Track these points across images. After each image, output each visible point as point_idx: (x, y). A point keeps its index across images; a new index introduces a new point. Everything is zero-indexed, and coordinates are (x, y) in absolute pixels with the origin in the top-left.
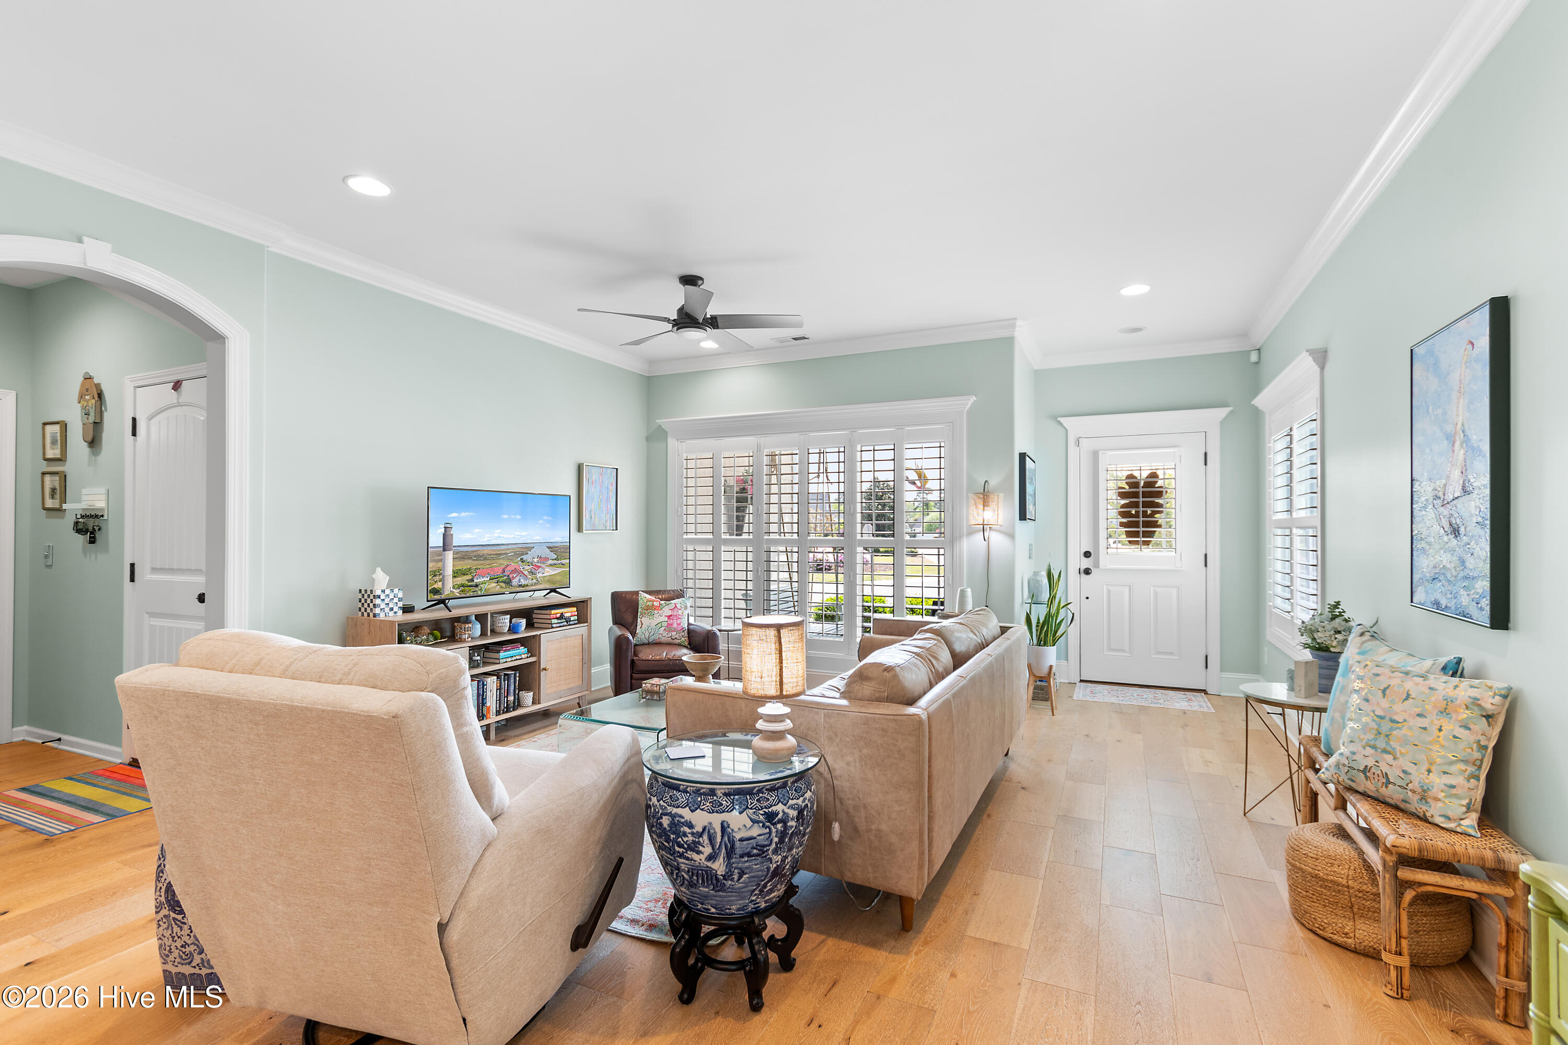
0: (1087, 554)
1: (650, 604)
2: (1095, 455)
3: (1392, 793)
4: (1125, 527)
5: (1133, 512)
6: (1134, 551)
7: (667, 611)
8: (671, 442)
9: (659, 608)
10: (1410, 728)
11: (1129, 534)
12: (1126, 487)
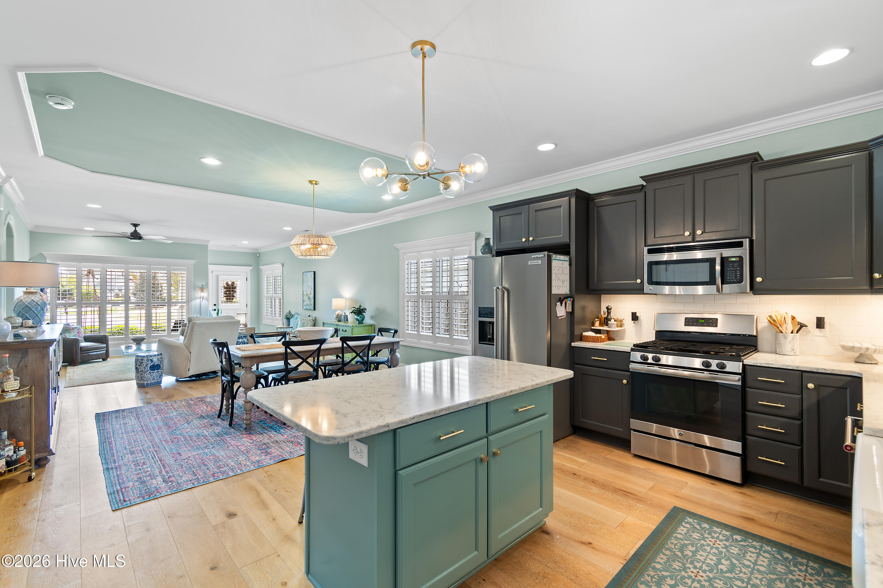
0: (215, 305)
2: (217, 277)
4: (226, 297)
5: (228, 293)
6: (229, 304)
7: (76, 330)
12: (226, 286)
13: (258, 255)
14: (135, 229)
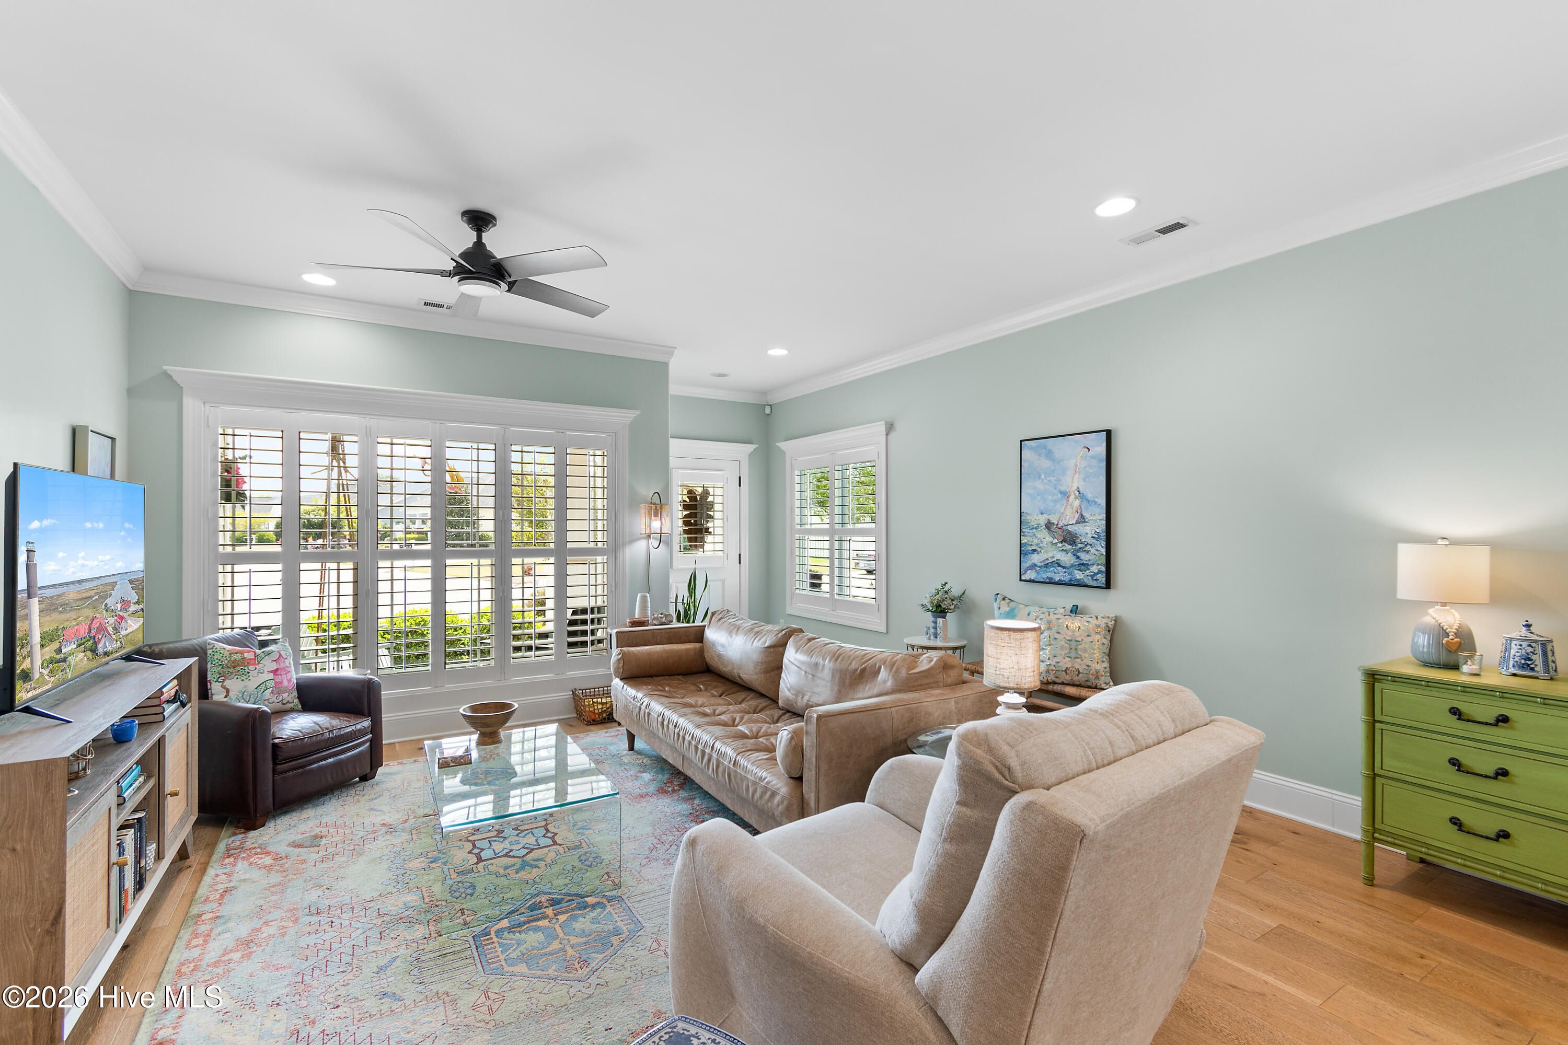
1: (234, 657)
3: (1081, 678)
4: (687, 534)
5: (692, 521)
6: (691, 553)
7: (269, 664)
8: (190, 405)
9: (257, 659)
10: (1086, 643)
11: (690, 540)
12: (688, 500)
13: (768, 411)
14: (479, 237)
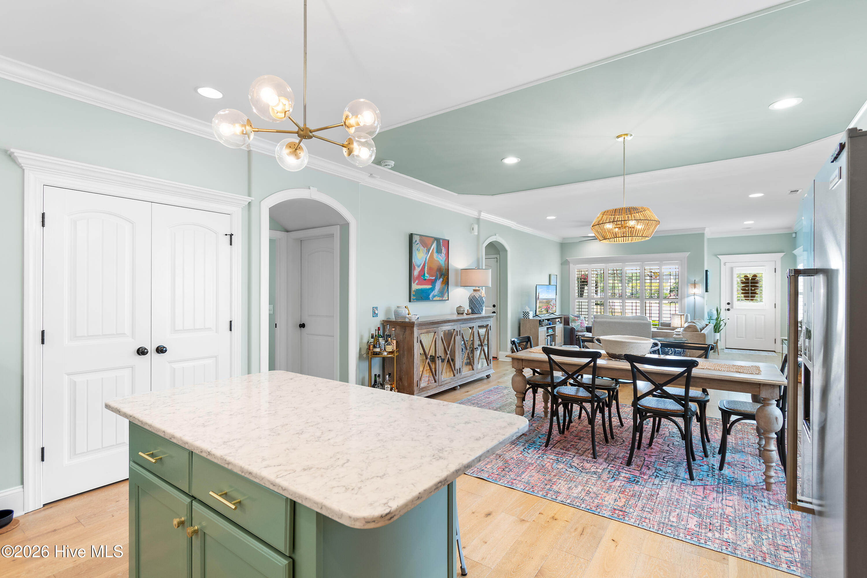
0: (728, 304)
1: (574, 319)
2: (732, 269)
4: (744, 294)
5: (747, 289)
6: (747, 303)
7: (580, 321)
8: (571, 265)
9: (577, 320)
11: (745, 297)
12: (744, 280)
